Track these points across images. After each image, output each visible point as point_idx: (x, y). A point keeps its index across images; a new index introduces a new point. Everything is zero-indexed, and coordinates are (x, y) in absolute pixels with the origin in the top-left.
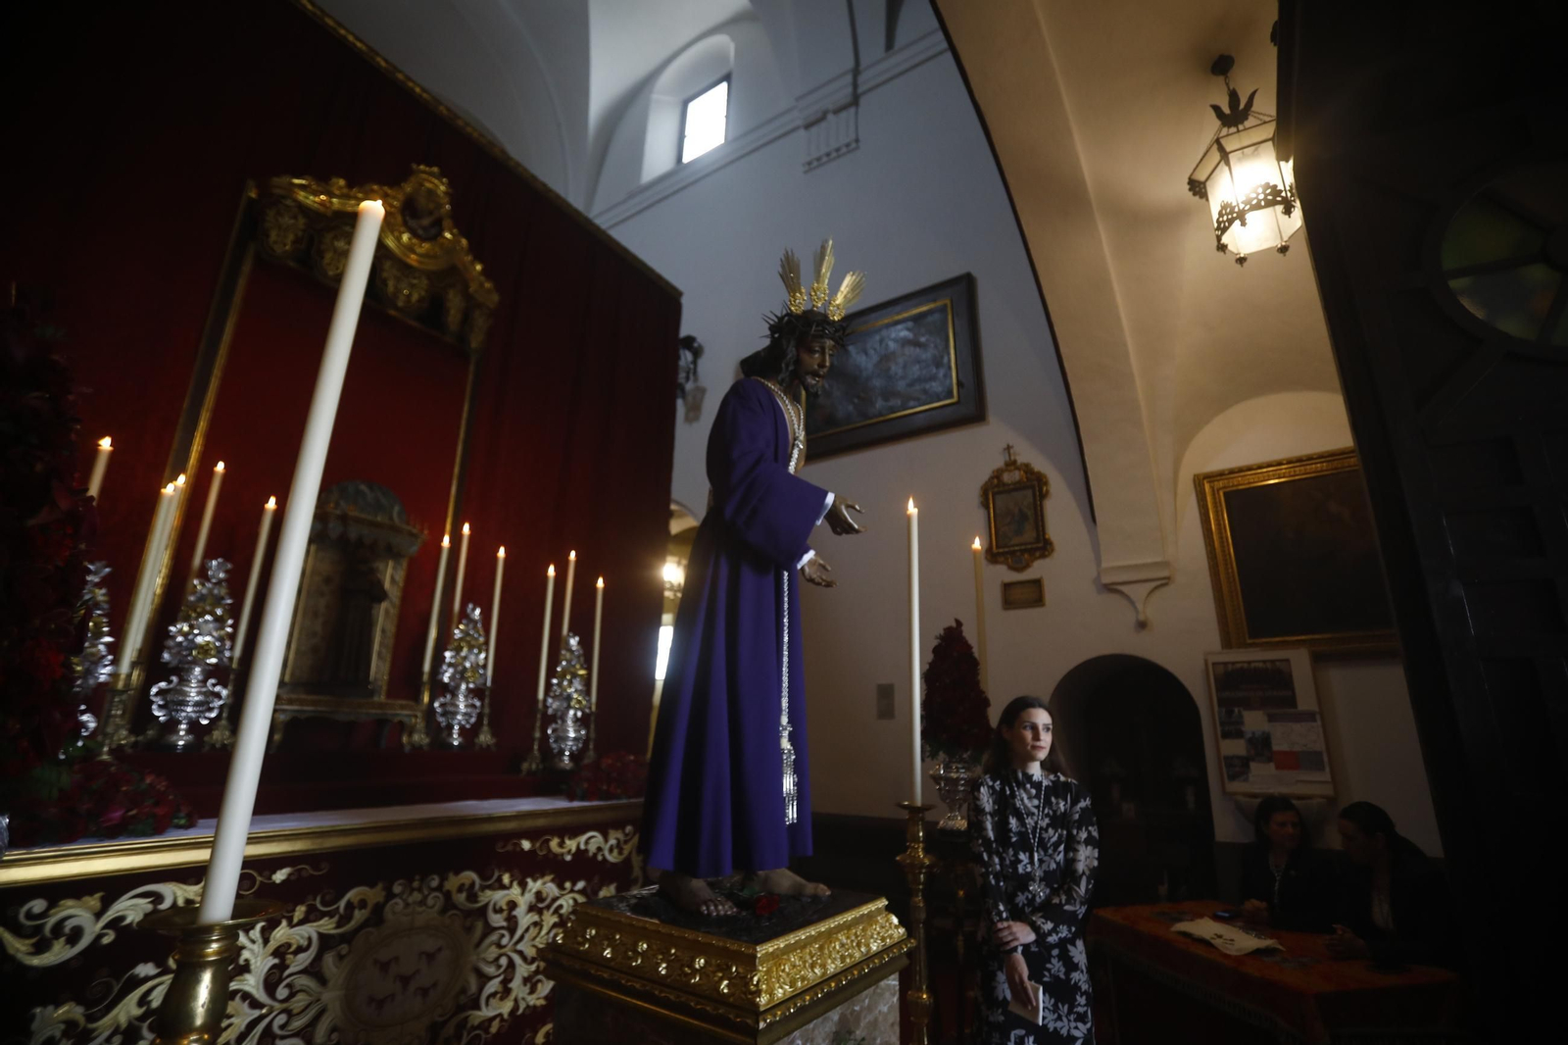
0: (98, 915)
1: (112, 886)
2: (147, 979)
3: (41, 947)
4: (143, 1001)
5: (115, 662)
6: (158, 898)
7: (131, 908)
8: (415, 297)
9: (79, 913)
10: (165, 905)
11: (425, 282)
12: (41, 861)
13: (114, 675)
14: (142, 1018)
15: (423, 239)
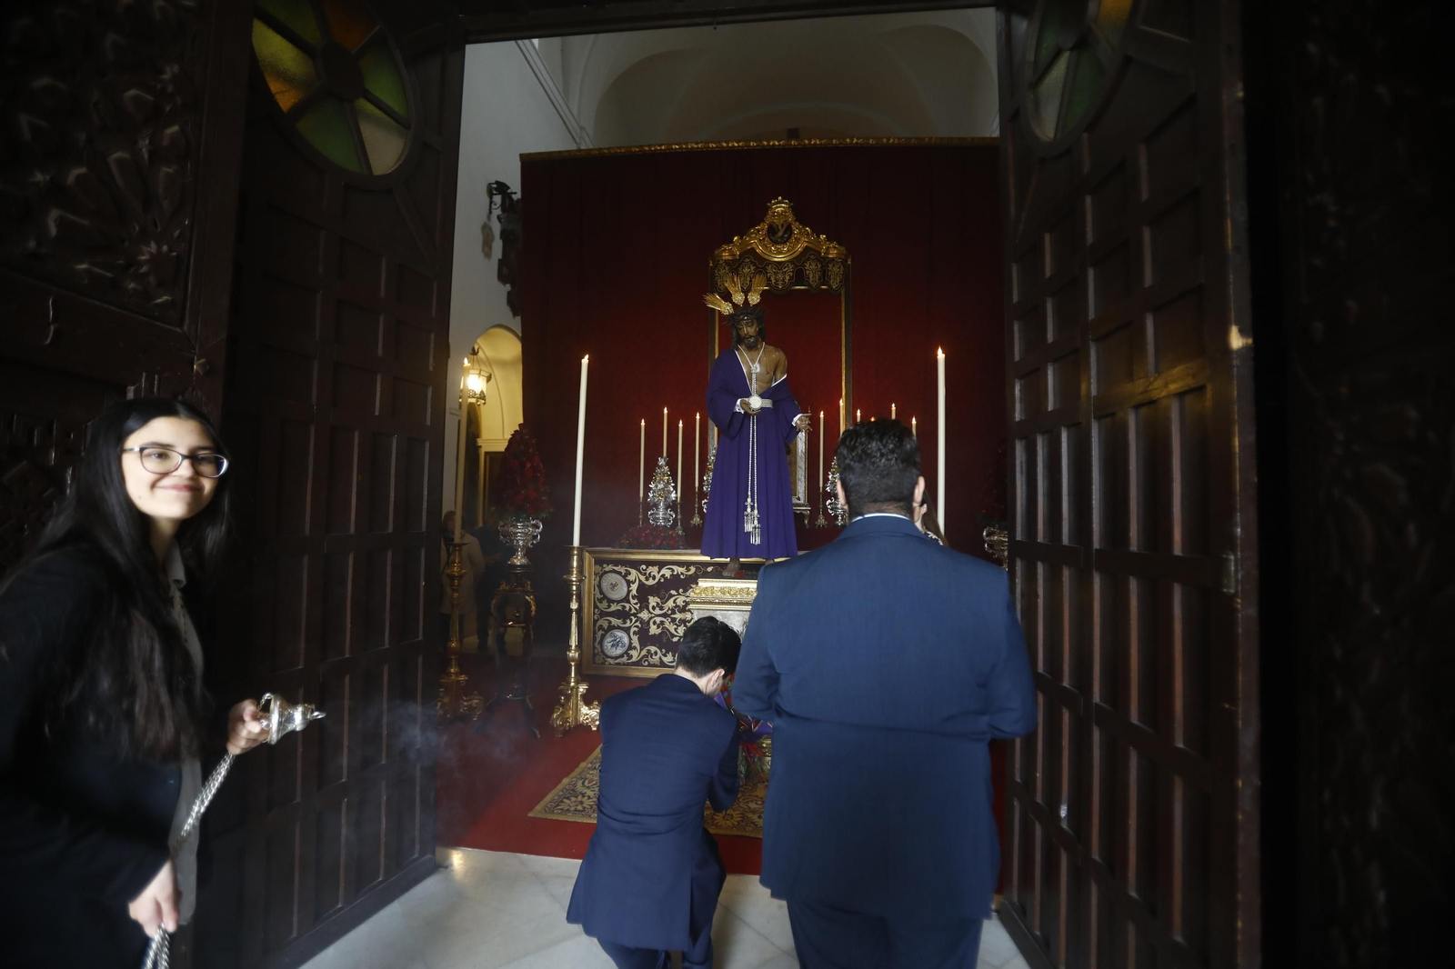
0: (659, 573)
1: (661, 564)
2: (674, 595)
3: (647, 579)
4: (674, 602)
5: (676, 493)
6: (673, 571)
7: (666, 572)
8: (788, 278)
9: (653, 570)
10: (675, 573)
11: (791, 266)
12: (639, 553)
13: (676, 498)
14: (675, 607)
15: (785, 243)
